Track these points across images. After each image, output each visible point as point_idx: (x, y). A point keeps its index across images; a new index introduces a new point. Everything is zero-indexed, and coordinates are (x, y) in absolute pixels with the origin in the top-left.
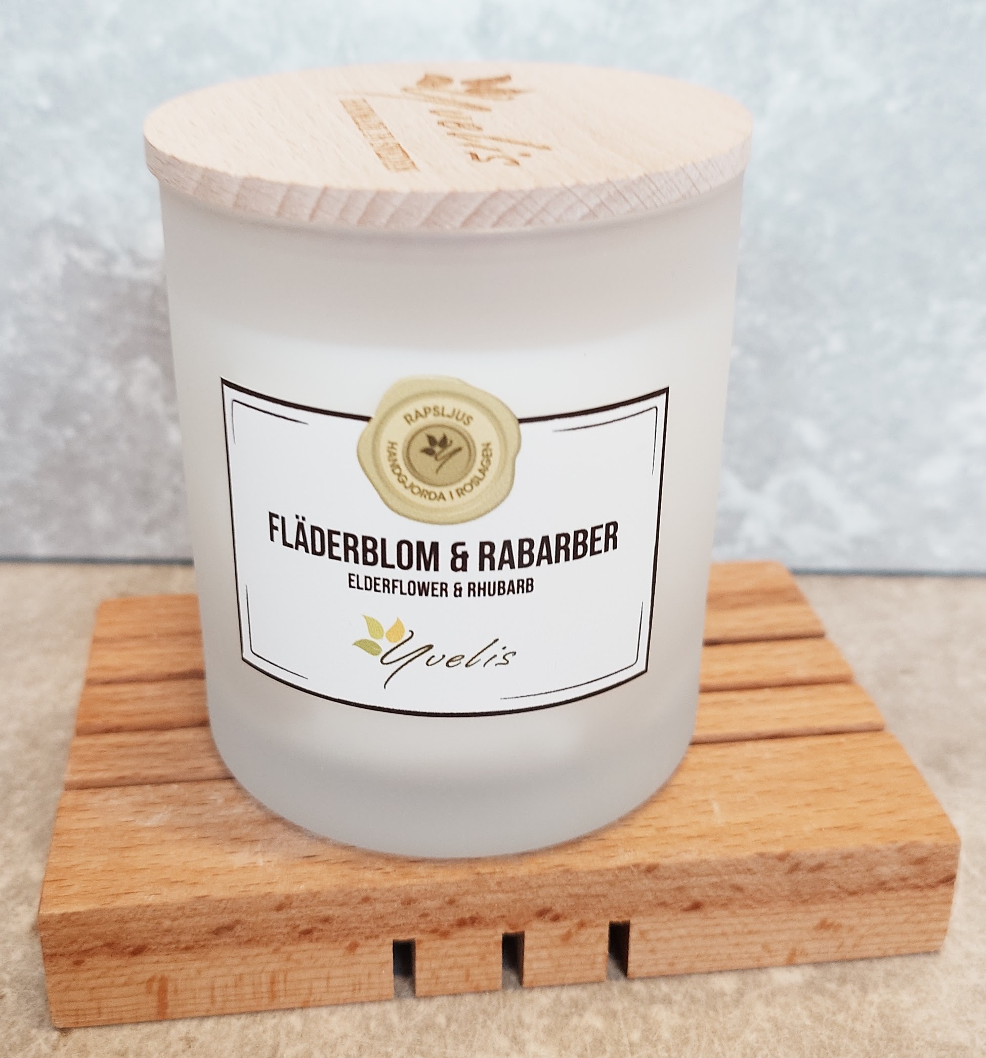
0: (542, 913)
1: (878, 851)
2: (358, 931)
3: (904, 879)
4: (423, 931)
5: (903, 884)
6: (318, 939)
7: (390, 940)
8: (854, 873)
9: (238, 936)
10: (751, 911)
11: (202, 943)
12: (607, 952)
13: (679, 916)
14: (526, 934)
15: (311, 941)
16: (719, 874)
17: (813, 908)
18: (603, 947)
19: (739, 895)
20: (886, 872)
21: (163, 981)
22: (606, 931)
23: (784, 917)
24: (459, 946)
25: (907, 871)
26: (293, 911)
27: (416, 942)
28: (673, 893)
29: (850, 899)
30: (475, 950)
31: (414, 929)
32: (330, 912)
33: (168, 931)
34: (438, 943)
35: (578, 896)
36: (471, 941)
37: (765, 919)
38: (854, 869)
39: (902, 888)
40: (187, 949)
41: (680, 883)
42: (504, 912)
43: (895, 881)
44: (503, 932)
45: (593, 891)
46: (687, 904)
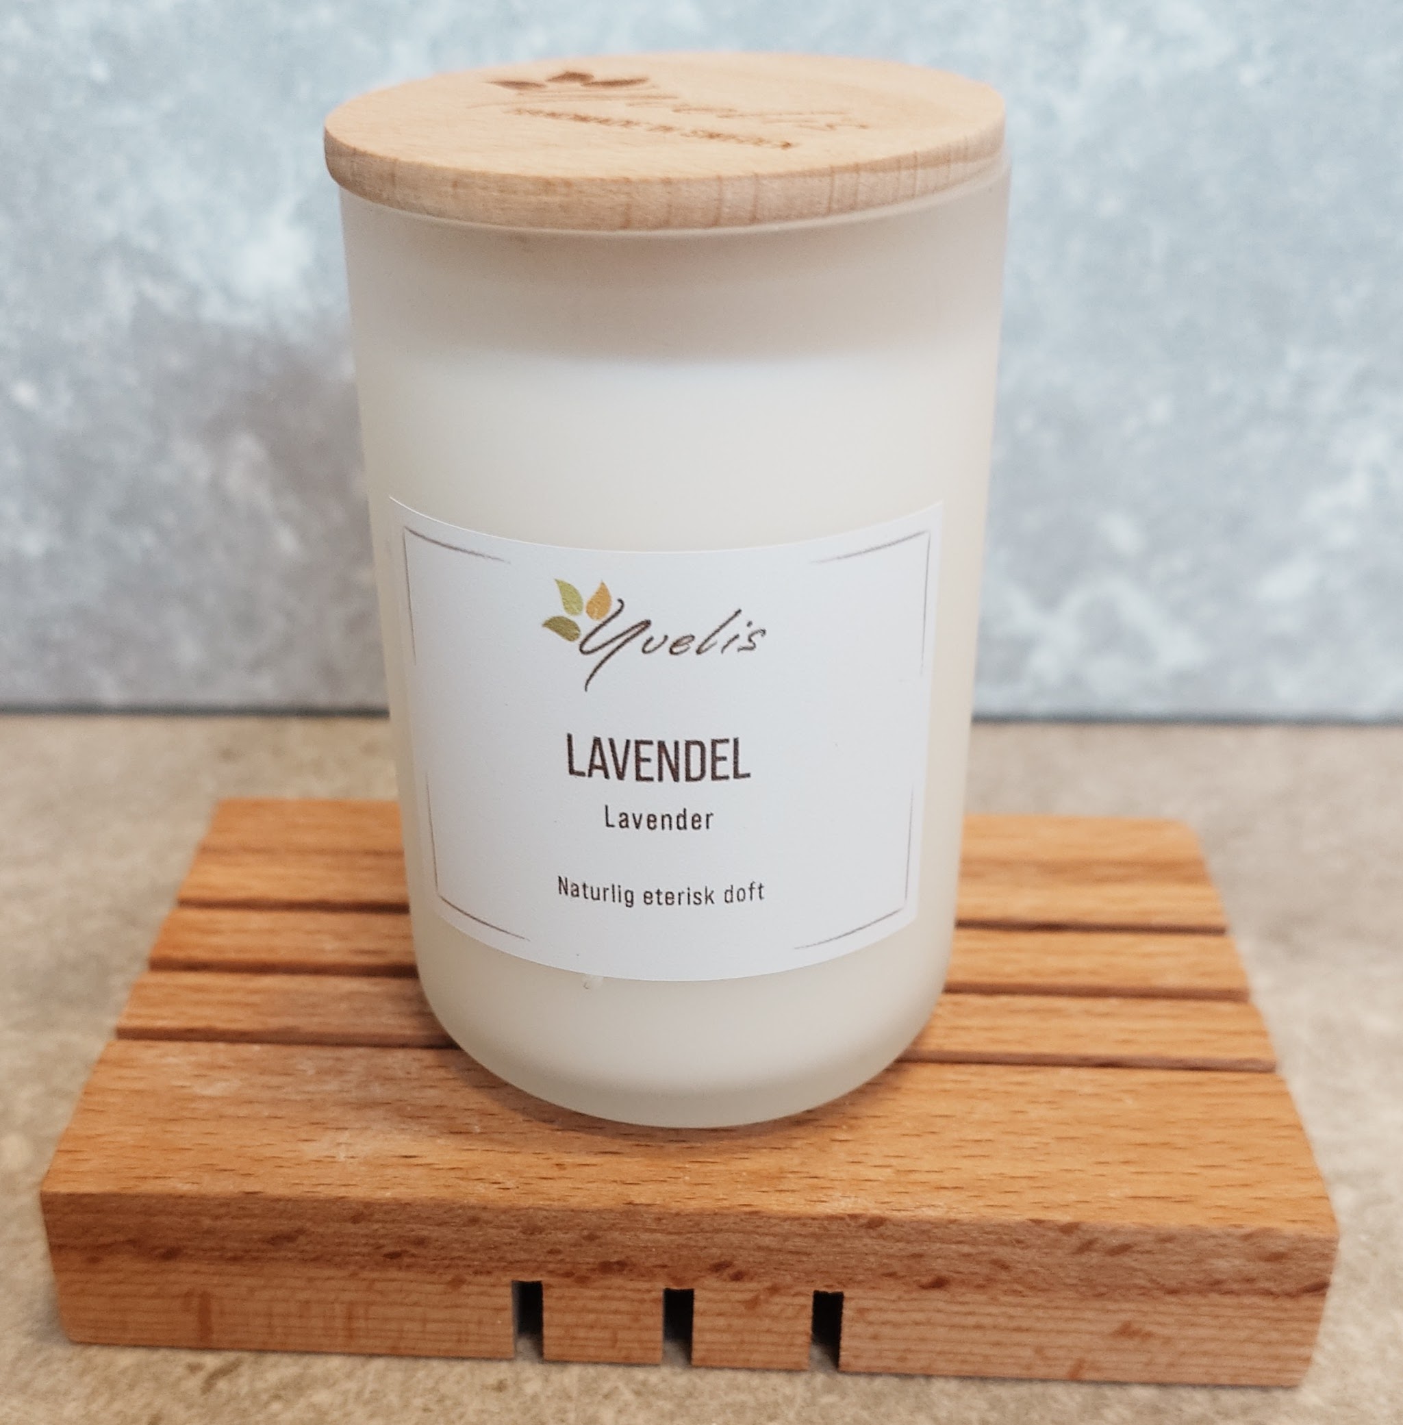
0: (718, 1268)
1: (1214, 1236)
2: (464, 1263)
3: (1250, 1280)
4: (551, 1272)
5: (1248, 1286)
6: (409, 1267)
7: (507, 1279)
8: (1176, 1263)
9: (302, 1251)
10: (1019, 1300)
11: (255, 1254)
12: (811, 1332)
13: (914, 1295)
14: (696, 1293)
15: (400, 1268)
16: (974, 1243)
17: (1111, 1306)
18: (805, 1324)
19: (1004, 1275)
20: (1223, 1266)
21: (205, 1297)
22: (809, 1302)
23: (1069, 1314)
24: (603, 1298)
25: (1254, 1268)
26: (376, 1226)
27: (544, 1287)
28: (906, 1262)
29: (1169, 1298)
30: (623, 1306)
31: (538, 1269)
32: (425, 1233)
33: (209, 1232)
34: (575, 1291)
35: (769, 1250)
36: (618, 1294)
37: (1040, 1313)
38: (1176, 1258)
39: (1246, 1292)
40: (235, 1259)
41: (917, 1249)
42: (665, 1259)
43: (1236, 1281)
44: (664, 1287)
45: (789, 1245)
46: (926, 1280)
